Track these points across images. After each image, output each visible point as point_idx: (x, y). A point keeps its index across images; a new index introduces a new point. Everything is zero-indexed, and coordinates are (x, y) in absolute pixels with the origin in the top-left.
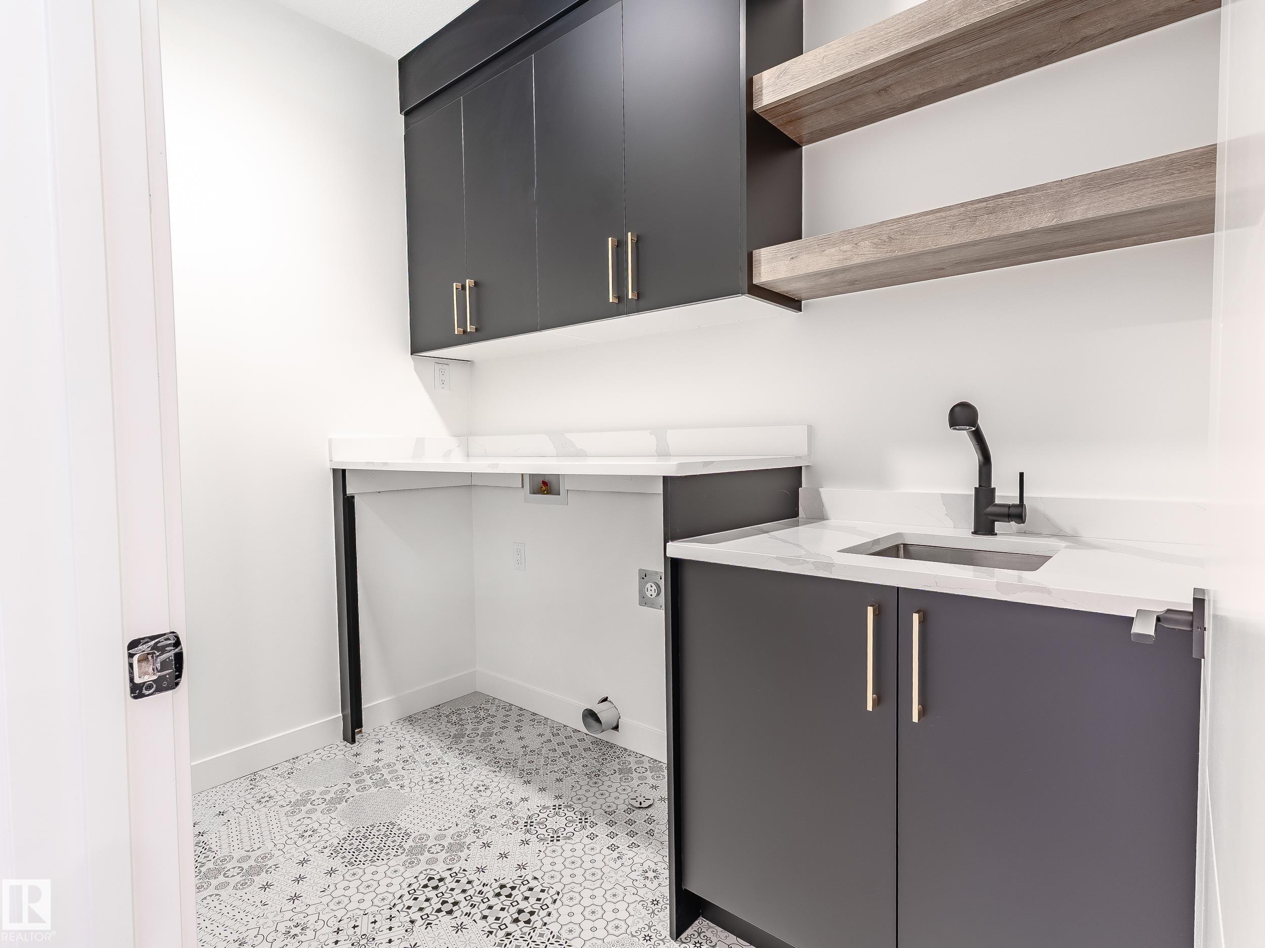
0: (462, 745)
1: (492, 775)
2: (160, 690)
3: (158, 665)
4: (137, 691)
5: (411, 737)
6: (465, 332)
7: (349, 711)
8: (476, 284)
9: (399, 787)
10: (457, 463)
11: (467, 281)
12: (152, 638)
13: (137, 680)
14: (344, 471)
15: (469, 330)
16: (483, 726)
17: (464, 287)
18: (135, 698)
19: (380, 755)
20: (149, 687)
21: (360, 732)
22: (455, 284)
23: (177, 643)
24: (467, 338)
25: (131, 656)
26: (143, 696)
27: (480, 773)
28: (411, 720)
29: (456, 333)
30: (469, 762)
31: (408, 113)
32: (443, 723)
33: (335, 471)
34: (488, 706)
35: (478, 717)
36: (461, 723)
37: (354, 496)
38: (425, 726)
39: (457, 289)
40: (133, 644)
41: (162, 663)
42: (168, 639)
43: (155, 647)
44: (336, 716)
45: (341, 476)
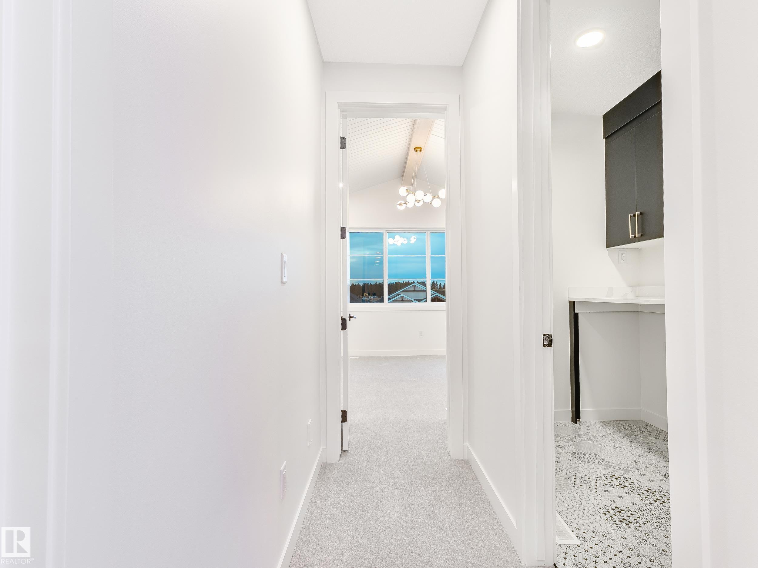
0: (631, 438)
1: (648, 454)
2: (548, 347)
3: (548, 341)
4: (544, 346)
5: (604, 430)
6: (635, 237)
7: (574, 409)
8: (641, 214)
9: (598, 444)
10: (631, 299)
11: (636, 213)
12: (547, 335)
13: (544, 343)
14: (574, 302)
15: (637, 236)
16: (644, 434)
17: (634, 216)
18: (544, 347)
19: (589, 431)
20: (546, 345)
21: (579, 421)
22: (630, 215)
23: (552, 337)
24: (636, 239)
25: (544, 337)
26: (545, 347)
27: (642, 451)
28: (604, 422)
29: (630, 238)
30: (635, 446)
31: (608, 137)
32: (621, 428)
33: (570, 302)
34: (648, 428)
35: (641, 430)
36: (631, 430)
37: (578, 313)
38: (612, 427)
39: (631, 217)
40: (544, 335)
41: (549, 340)
42: (550, 335)
43: (548, 337)
44: (568, 410)
45: (573, 304)
